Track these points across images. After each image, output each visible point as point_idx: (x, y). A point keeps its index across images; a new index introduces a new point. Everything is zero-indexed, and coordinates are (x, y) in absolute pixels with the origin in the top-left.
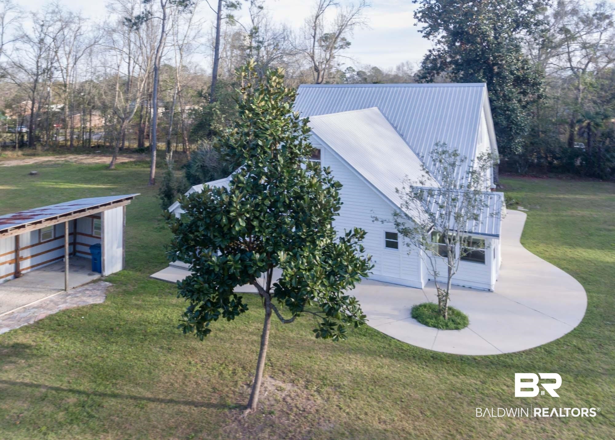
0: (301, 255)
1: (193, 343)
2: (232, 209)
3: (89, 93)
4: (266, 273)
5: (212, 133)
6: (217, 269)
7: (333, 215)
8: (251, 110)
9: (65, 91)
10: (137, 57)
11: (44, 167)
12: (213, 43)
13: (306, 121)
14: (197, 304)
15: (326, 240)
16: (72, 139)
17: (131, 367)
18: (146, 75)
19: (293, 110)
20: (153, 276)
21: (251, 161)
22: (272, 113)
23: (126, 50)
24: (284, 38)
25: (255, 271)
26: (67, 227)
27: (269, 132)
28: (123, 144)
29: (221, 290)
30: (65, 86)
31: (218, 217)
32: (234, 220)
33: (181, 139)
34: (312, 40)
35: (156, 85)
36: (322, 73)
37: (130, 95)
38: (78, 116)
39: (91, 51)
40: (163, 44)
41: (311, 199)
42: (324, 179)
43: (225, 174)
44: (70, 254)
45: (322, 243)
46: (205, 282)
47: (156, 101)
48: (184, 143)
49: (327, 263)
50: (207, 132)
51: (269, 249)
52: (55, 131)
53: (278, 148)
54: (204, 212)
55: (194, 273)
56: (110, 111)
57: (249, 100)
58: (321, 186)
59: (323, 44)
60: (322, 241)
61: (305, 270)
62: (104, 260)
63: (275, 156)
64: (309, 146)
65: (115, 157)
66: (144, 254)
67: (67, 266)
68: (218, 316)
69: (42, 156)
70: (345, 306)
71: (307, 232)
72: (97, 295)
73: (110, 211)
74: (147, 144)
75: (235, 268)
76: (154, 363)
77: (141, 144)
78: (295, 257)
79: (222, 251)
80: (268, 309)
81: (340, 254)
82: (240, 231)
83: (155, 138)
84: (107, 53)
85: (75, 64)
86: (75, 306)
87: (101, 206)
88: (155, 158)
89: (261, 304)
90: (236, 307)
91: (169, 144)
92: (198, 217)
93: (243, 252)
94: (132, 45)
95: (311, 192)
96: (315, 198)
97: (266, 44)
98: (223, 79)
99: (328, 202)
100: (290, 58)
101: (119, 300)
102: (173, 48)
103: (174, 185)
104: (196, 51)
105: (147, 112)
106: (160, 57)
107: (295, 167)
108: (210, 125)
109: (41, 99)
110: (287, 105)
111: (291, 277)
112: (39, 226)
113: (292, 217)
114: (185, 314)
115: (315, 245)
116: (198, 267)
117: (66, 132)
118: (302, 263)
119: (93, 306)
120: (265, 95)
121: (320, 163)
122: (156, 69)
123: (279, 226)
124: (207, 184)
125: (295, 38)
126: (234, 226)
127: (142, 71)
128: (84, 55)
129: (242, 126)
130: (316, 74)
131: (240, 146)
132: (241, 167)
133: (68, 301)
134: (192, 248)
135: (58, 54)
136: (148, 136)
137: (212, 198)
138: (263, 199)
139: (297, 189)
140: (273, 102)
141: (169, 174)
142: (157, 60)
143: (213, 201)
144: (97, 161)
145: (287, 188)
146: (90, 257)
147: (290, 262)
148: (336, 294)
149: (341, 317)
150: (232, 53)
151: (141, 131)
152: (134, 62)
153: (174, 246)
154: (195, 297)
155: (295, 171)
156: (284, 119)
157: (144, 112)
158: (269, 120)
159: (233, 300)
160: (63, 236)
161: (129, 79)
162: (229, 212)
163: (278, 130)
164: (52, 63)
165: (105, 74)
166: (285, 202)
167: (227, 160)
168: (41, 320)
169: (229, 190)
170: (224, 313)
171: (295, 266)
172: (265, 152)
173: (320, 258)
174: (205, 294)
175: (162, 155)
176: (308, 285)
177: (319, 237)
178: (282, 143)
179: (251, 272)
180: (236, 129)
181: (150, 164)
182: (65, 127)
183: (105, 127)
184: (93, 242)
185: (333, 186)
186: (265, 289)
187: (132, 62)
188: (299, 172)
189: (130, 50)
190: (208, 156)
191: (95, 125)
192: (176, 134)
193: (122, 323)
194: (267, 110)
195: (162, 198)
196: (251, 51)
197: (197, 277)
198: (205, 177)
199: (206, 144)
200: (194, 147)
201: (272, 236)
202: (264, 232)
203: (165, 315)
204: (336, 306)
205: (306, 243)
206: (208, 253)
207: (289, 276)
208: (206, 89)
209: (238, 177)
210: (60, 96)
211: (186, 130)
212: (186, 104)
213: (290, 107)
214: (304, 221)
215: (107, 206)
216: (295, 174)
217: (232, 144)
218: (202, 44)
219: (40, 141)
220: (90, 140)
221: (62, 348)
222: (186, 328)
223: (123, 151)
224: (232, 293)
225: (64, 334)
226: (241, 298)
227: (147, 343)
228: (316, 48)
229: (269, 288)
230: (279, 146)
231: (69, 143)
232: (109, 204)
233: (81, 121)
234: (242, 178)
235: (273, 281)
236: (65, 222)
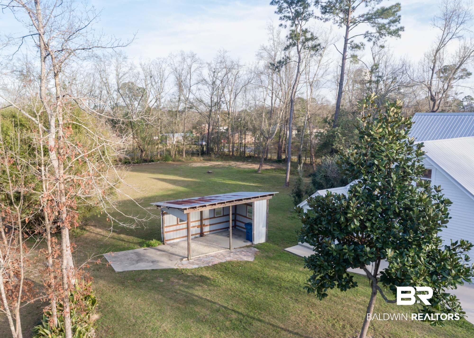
0: (406, 254)
1: (313, 300)
2: (349, 211)
3: (244, 119)
4: (374, 263)
5: (333, 152)
6: (335, 254)
7: (440, 226)
8: (369, 135)
9: (229, 118)
10: (278, 92)
11: (216, 169)
12: (337, 80)
13: (420, 146)
14: (318, 275)
15: (432, 246)
16: (233, 151)
17: (271, 306)
18: (284, 106)
19: (407, 136)
20: (287, 249)
21: (367, 176)
22: (389, 138)
23: (270, 87)
25: (366, 260)
26: (231, 209)
27: (384, 154)
28: (267, 156)
29: (337, 269)
30: (229, 114)
31: (338, 216)
32: (349, 219)
33: (309, 155)
34: (431, 72)
35: (292, 113)
36: (438, 102)
37: (272, 121)
38: (237, 135)
39: (246, 89)
40: (297, 82)
41: (420, 211)
42: (434, 196)
43: (344, 183)
44: (232, 227)
45: (428, 248)
46: (325, 261)
47: (291, 126)
48: (311, 157)
49: (431, 264)
50: (330, 150)
51: (379, 245)
52: (222, 145)
53: (391, 167)
54: (327, 211)
55: (317, 253)
56: (258, 132)
57: (368, 127)
58: (430, 201)
60: (428, 246)
61: (410, 266)
62: (254, 234)
63: (389, 174)
64: (421, 167)
65: (261, 165)
66: (281, 234)
67: (231, 234)
68: (333, 286)
69: (215, 161)
70: (445, 301)
71: (413, 237)
72: (249, 256)
73: (258, 202)
74: (284, 157)
75: (349, 255)
76: (286, 307)
77: (279, 157)
78: (401, 255)
79: (339, 240)
80: (374, 289)
81: (444, 259)
82: (355, 228)
83: (290, 153)
84: (257, 90)
85: (235, 98)
86: (235, 260)
87: (253, 198)
88: (289, 168)
89: (368, 284)
90: (348, 282)
91: (300, 157)
92: (322, 214)
93: (356, 244)
94: (275, 83)
95: (420, 205)
96: (424, 210)
97: (385, 78)
98: (345, 109)
99: (436, 215)
101: (263, 261)
102: (305, 84)
103: (303, 188)
104: (324, 86)
105: (284, 134)
106: (295, 92)
107: (407, 183)
108: (333, 145)
109: (213, 123)
110: (403, 132)
111: (397, 270)
112: (214, 207)
113: (401, 224)
114: (309, 280)
115: (421, 249)
116: (320, 249)
117: (229, 146)
118: (408, 261)
119: (247, 262)
120: (383, 123)
121: (430, 181)
122: (292, 101)
123: (389, 228)
124: (330, 190)
126: (350, 224)
127: (282, 103)
128: (241, 92)
129: (361, 148)
130: (432, 103)
131: (358, 164)
132: (359, 180)
133: (231, 256)
134: (317, 236)
135: (225, 92)
136: (285, 151)
137: (333, 201)
138: (376, 207)
139: (407, 201)
140: (390, 129)
141: (300, 180)
142: (293, 95)
143: (334, 204)
144: (249, 167)
145: (397, 200)
146: (245, 230)
147: (396, 259)
148: (437, 290)
149: (440, 309)
150: (353, 87)
151: (280, 147)
152: (276, 96)
153: (303, 232)
154: (317, 270)
155: (406, 187)
156: (399, 144)
157: (282, 133)
158: (386, 144)
159: (346, 277)
160: (229, 215)
161: (272, 109)
162: (346, 213)
163: (393, 152)
164: (220, 99)
165: (256, 106)
166: (395, 211)
167: (346, 174)
168: (216, 265)
169: (347, 197)
170: (338, 285)
171: (401, 262)
172: (380, 170)
173: (424, 259)
174: (324, 269)
175: (294, 165)
176: (411, 279)
177: (425, 243)
178: (396, 164)
179: (362, 260)
180: (356, 151)
181: (286, 171)
182: (229, 142)
183: (255, 143)
184: (247, 221)
185: (442, 202)
186: (373, 274)
187: (274, 96)
188: (410, 188)
189: (273, 87)
190: (330, 169)
191: (248, 142)
192: (305, 151)
193: (265, 277)
194: (384, 136)
195: (294, 197)
196: (370, 84)
197: (319, 256)
198: (327, 184)
199: (329, 160)
200: (319, 160)
201: (381, 236)
202: (375, 232)
203: (294, 277)
204: (436, 299)
205: (412, 246)
206: (329, 241)
207: (394, 268)
208: (331, 116)
209: (355, 188)
210: (225, 121)
211: (313, 148)
212: (314, 128)
213: (406, 133)
214: (411, 228)
215: (256, 199)
216: (406, 189)
217: (352, 162)
218: (328, 81)
219: (213, 151)
220: (244, 152)
221: (228, 284)
222: (310, 290)
223: (268, 161)
224: (345, 272)
225: (229, 276)
226: (352, 277)
227: (281, 292)
229: (376, 274)
230: (393, 166)
231: (231, 153)
232: (258, 197)
233: (239, 139)
234: (358, 189)
235: (380, 270)
236: (230, 206)
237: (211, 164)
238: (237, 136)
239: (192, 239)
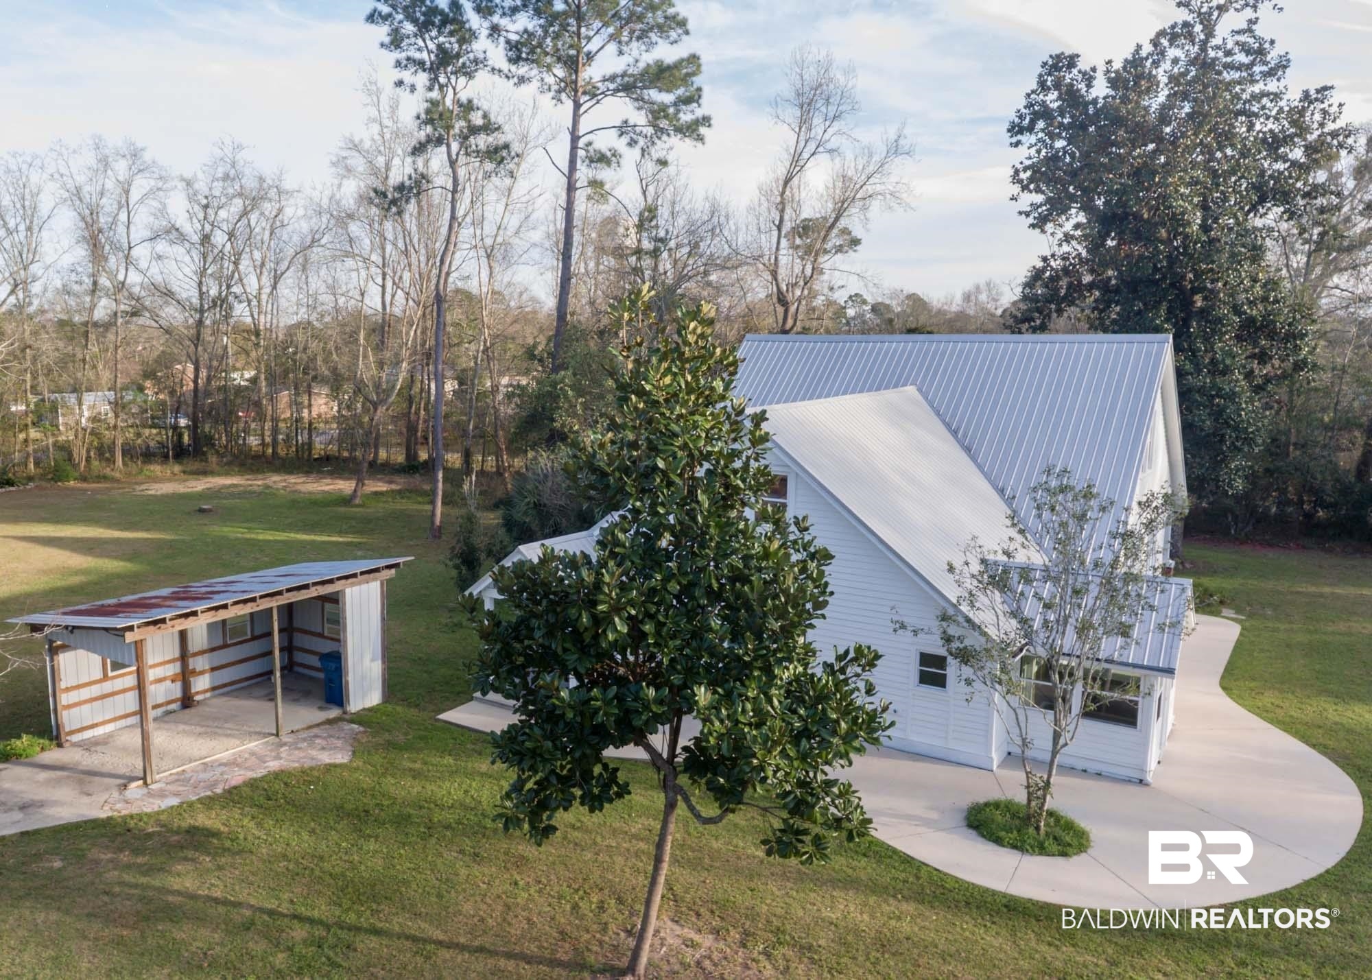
0: (740, 695)
1: (520, 847)
2: (602, 597)
3: (305, 349)
4: (667, 727)
5: (556, 437)
6: (570, 715)
7: (811, 617)
8: (641, 393)
9: (257, 345)
10: (398, 274)
11: (225, 498)
12: (557, 243)
13: (760, 418)
14: (530, 777)
15: (796, 667)
16: (275, 443)
17: (406, 883)
18: (420, 313)
19: (730, 394)
20: (443, 716)
21: (641, 500)
22: (687, 401)
23: (375, 257)
24: (713, 230)
25: (647, 722)
26: (275, 617)
27: (679, 442)
28: (376, 454)
29: (577, 755)
30: (257, 334)
31: (573, 612)
32: (604, 618)
33: (493, 448)
34: (775, 233)
35: (441, 333)
36: (793, 309)
37: (388, 354)
38: (284, 396)
39: (306, 260)
40: (451, 247)
41: (765, 582)
42: (795, 542)
43: (584, 522)
44: (282, 669)
45: (787, 673)
46: (545, 737)
47: (440, 367)
48: (498, 456)
49: (794, 712)
50: (546, 434)
51: (676, 679)
52: (242, 425)
53: (697, 475)
54: (544, 602)
55: (523, 717)
56: (348, 387)
57: (638, 371)
58: (788, 556)
59: (798, 241)
60: (788, 668)
61: (750, 725)
62: (347, 683)
63: (692, 493)
64: (763, 472)
65: (360, 481)
66: (425, 675)
67: (279, 691)
68: (570, 802)
69: (219, 475)
70: (828, 799)
71: (754, 650)
72: (336, 748)
73: (356, 589)
74: (423, 455)
75: (606, 714)
76: (447, 880)
77: (411, 456)
78: (728, 698)
79: (579, 677)
80: (671, 794)
81: (822, 697)
82: (616, 641)
83: (440, 443)
84: (339, 264)
85: (274, 287)
86: (296, 765)
87: (339, 579)
88: (440, 485)
89: (656, 782)
90: (606, 787)
91: (467, 456)
92: (531, 611)
93: (621, 681)
94: (389, 248)
95: (766, 568)
96: (775, 580)
97: (672, 244)
98: (579, 322)
99: (802, 589)
100: (723, 274)
101: (377, 759)
102: (473, 253)
103: (480, 541)
104: (523, 260)
105: (422, 390)
106: (448, 274)
107: (733, 514)
108: (553, 420)
109: (211, 360)
110: (718, 385)
111: (721, 737)
112: (222, 615)
113: (724, 618)
114: (508, 796)
115: (771, 676)
116: (531, 707)
117: (263, 429)
118: (744, 711)
119: (330, 768)
120: (673, 361)
121: (784, 506)
122: (439, 299)
123: (698, 634)
124: (547, 542)
125: (737, 230)
126: (604, 632)
127: (411, 303)
128: (291, 269)
129: (623, 427)
130: (780, 310)
131: (618, 469)
132: (621, 512)
133: (283, 755)
134: (520, 671)
135: (241, 267)
136: (426, 439)
137: (560, 573)
138: (665, 580)
139: (736, 560)
140: (689, 378)
141: (470, 519)
142: (442, 281)
143: (562, 579)
144: (327, 488)
145: (714, 559)
146: (321, 675)
147: (718, 709)
148: (811, 774)
149: (820, 819)
150: (598, 264)
151: (412, 429)
152: (394, 283)
153: (484, 665)
154: (526, 766)
155: (733, 524)
156: (712, 414)
157: (416, 389)
158: (681, 416)
159: (601, 774)
160: (269, 634)
161: (384, 319)
162: (594, 604)
163: (699, 437)
164: (229, 287)
165: (337, 309)
166: (710, 586)
167: (590, 498)
168: (235, 788)
169: (594, 560)
170: (582, 797)
171: (728, 716)
172: (670, 484)
173: (780, 702)
174: (545, 761)
175: (454, 478)
176: (754, 755)
177: (779, 661)
178: (706, 465)
179: (638, 722)
180: (610, 435)
181: (431, 497)
182: (261, 417)
183: (339, 419)
184: (327, 647)
185: (812, 556)
186: (665, 756)
187: (389, 284)
188: (742, 526)
189: (384, 258)
190: (550, 484)
191: (319, 416)
192: (481, 437)
193: (386, 803)
194: (675, 395)
195: (456, 567)
196: (639, 259)
197: (531, 725)
198: (543, 526)
199: (545, 460)
200: (518, 462)
201: (681, 654)
202: (666, 646)
203: (466, 792)
204: (809, 799)
205: (751, 672)
206: (552, 682)
207: (715, 734)
208: (544, 342)
209: (613, 534)
210: (247, 354)
211: (503, 429)
212: (501, 374)
213: (726, 388)
214: (750, 628)
215: (350, 580)
216: (733, 530)
217: (601, 464)
218: (534, 245)
219: (214, 445)
220: (310, 444)
221: (276, 840)
222: (510, 822)
223: (379, 469)
224: (598, 759)
225: (280, 816)
226: (616, 770)
227: (433, 841)
228: (782, 252)
229: (672, 754)
230: (700, 472)
231: (270, 451)
232: (354, 576)
233: (290, 406)
234: (621, 536)
235: (683, 742)
236: (271, 609)
237: (208, 486)
238: (286, 399)
239: (155, 720)
